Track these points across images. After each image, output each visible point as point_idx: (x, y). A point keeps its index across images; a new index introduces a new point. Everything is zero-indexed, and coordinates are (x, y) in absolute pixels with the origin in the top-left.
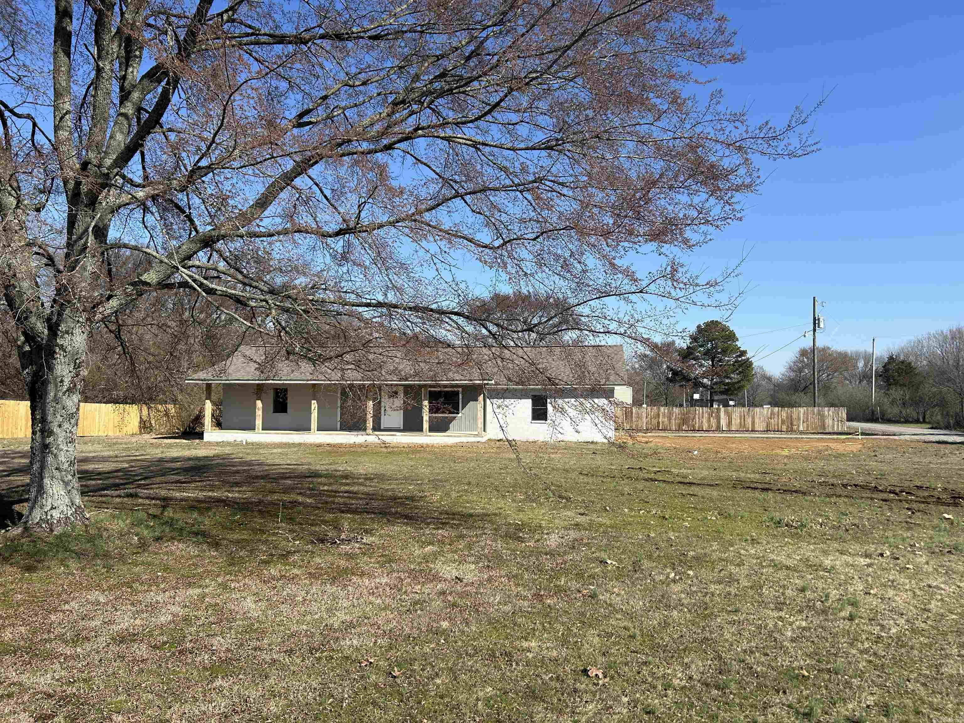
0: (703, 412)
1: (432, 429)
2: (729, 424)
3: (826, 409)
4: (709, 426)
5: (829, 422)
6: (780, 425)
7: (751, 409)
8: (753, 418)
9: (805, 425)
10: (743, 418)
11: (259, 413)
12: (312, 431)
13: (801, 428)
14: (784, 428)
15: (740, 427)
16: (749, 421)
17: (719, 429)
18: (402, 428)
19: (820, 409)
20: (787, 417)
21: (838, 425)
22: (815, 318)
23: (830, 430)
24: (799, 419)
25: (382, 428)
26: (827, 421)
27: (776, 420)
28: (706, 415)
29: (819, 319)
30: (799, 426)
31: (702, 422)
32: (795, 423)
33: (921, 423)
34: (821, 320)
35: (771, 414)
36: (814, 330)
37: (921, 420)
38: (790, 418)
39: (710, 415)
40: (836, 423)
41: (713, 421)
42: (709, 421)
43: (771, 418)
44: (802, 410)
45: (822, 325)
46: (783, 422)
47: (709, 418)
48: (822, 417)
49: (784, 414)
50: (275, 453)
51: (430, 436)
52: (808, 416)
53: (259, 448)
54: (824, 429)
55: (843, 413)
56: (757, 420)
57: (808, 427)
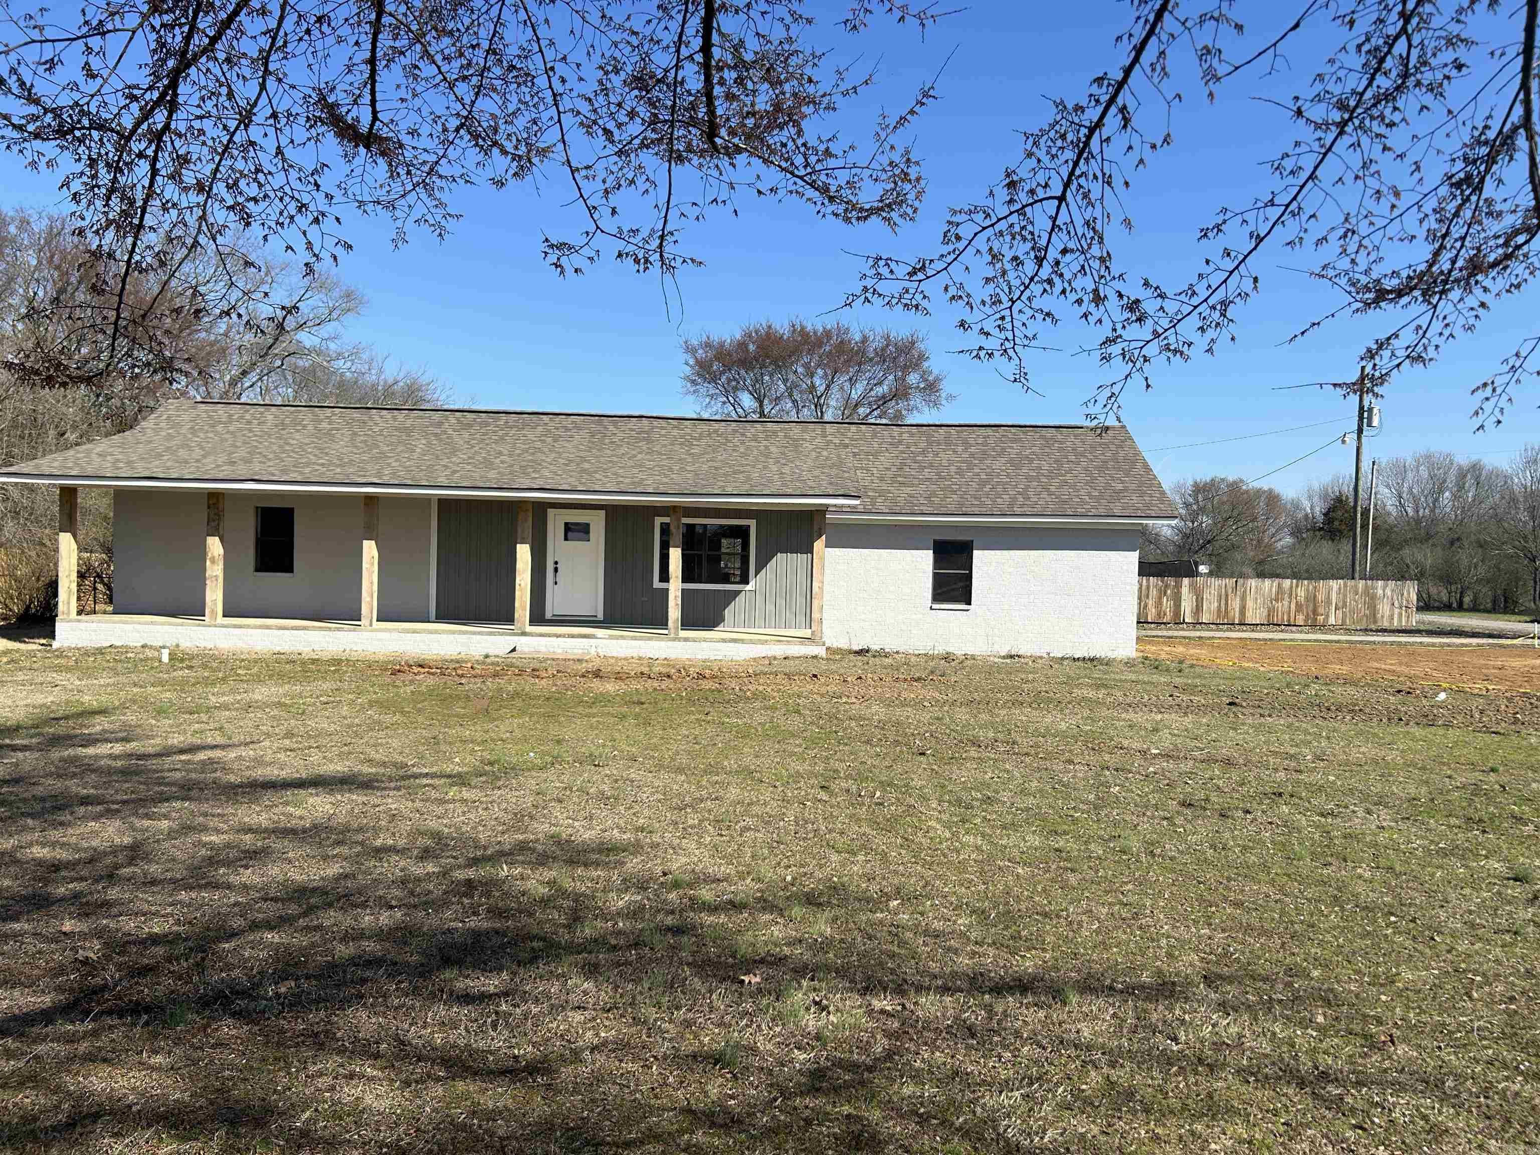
0: (1148, 587)
1: (690, 621)
2: (1198, 609)
3: (1380, 583)
4: (1159, 614)
5: (1384, 609)
6: (1292, 615)
7: (1241, 581)
8: (1243, 599)
9: (1340, 613)
10: (1224, 598)
11: (215, 571)
12: (364, 622)
13: (1332, 620)
14: (1300, 620)
15: (1219, 616)
16: (1236, 604)
17: (1178, 621)
18: (600, 617)
19: (1370, 582)
20: (1307, 599)
21: (1400, 615)
22: (1361, 408)
23: (1386, 624)
24: (1328, 602)
25: (548, 615)
26: (1379, 607)
27: (1286, 603)
28: (1154, 592)
29: (1370, 410)
30: (1327, 616)
31: (1146, 606)
32: (1321, 610)
33: (1454, 610)
34: (1375, 411)
35: (1278, 593)
36: (1360, 431)
37: (1455, 605)
38: (1312, 599)
39: (1162, 592)
40: (1397, 611)
41: (1167, 604)
42: (1159, 603)
43: (1277, 600)
44: (1335, 584)
45: (1376, 422)
46: (1299, 607)
47: (1160, 598)
48: (1372, 601)
49: (1301, 593)
50: (263, 706)
51: (686, 640)
52: (1345, 596)
53: (207, 682)
54: (1375, 622)
55: (1411, 591)
56: (1250, 604)
57: (1344, 620)
